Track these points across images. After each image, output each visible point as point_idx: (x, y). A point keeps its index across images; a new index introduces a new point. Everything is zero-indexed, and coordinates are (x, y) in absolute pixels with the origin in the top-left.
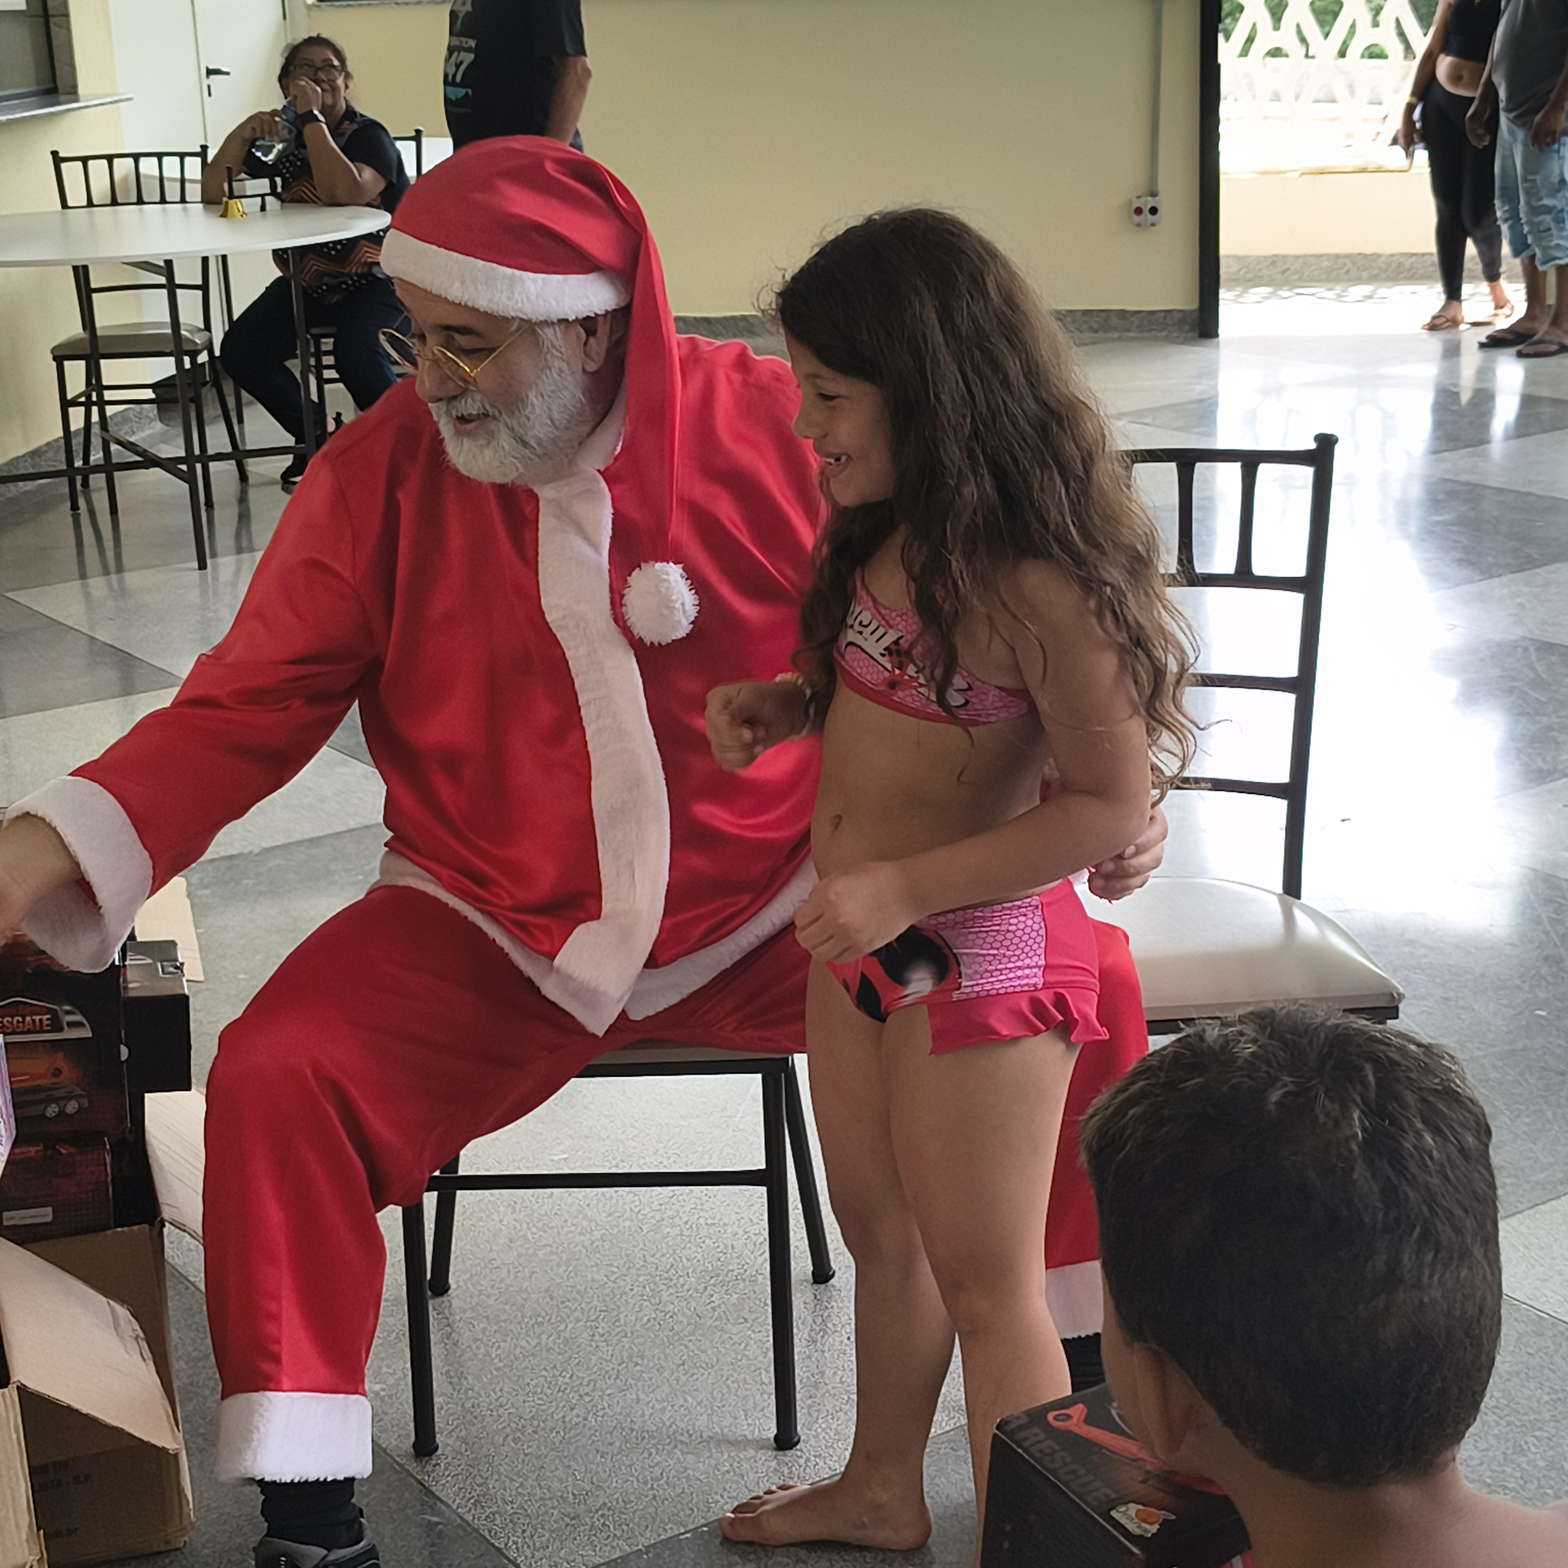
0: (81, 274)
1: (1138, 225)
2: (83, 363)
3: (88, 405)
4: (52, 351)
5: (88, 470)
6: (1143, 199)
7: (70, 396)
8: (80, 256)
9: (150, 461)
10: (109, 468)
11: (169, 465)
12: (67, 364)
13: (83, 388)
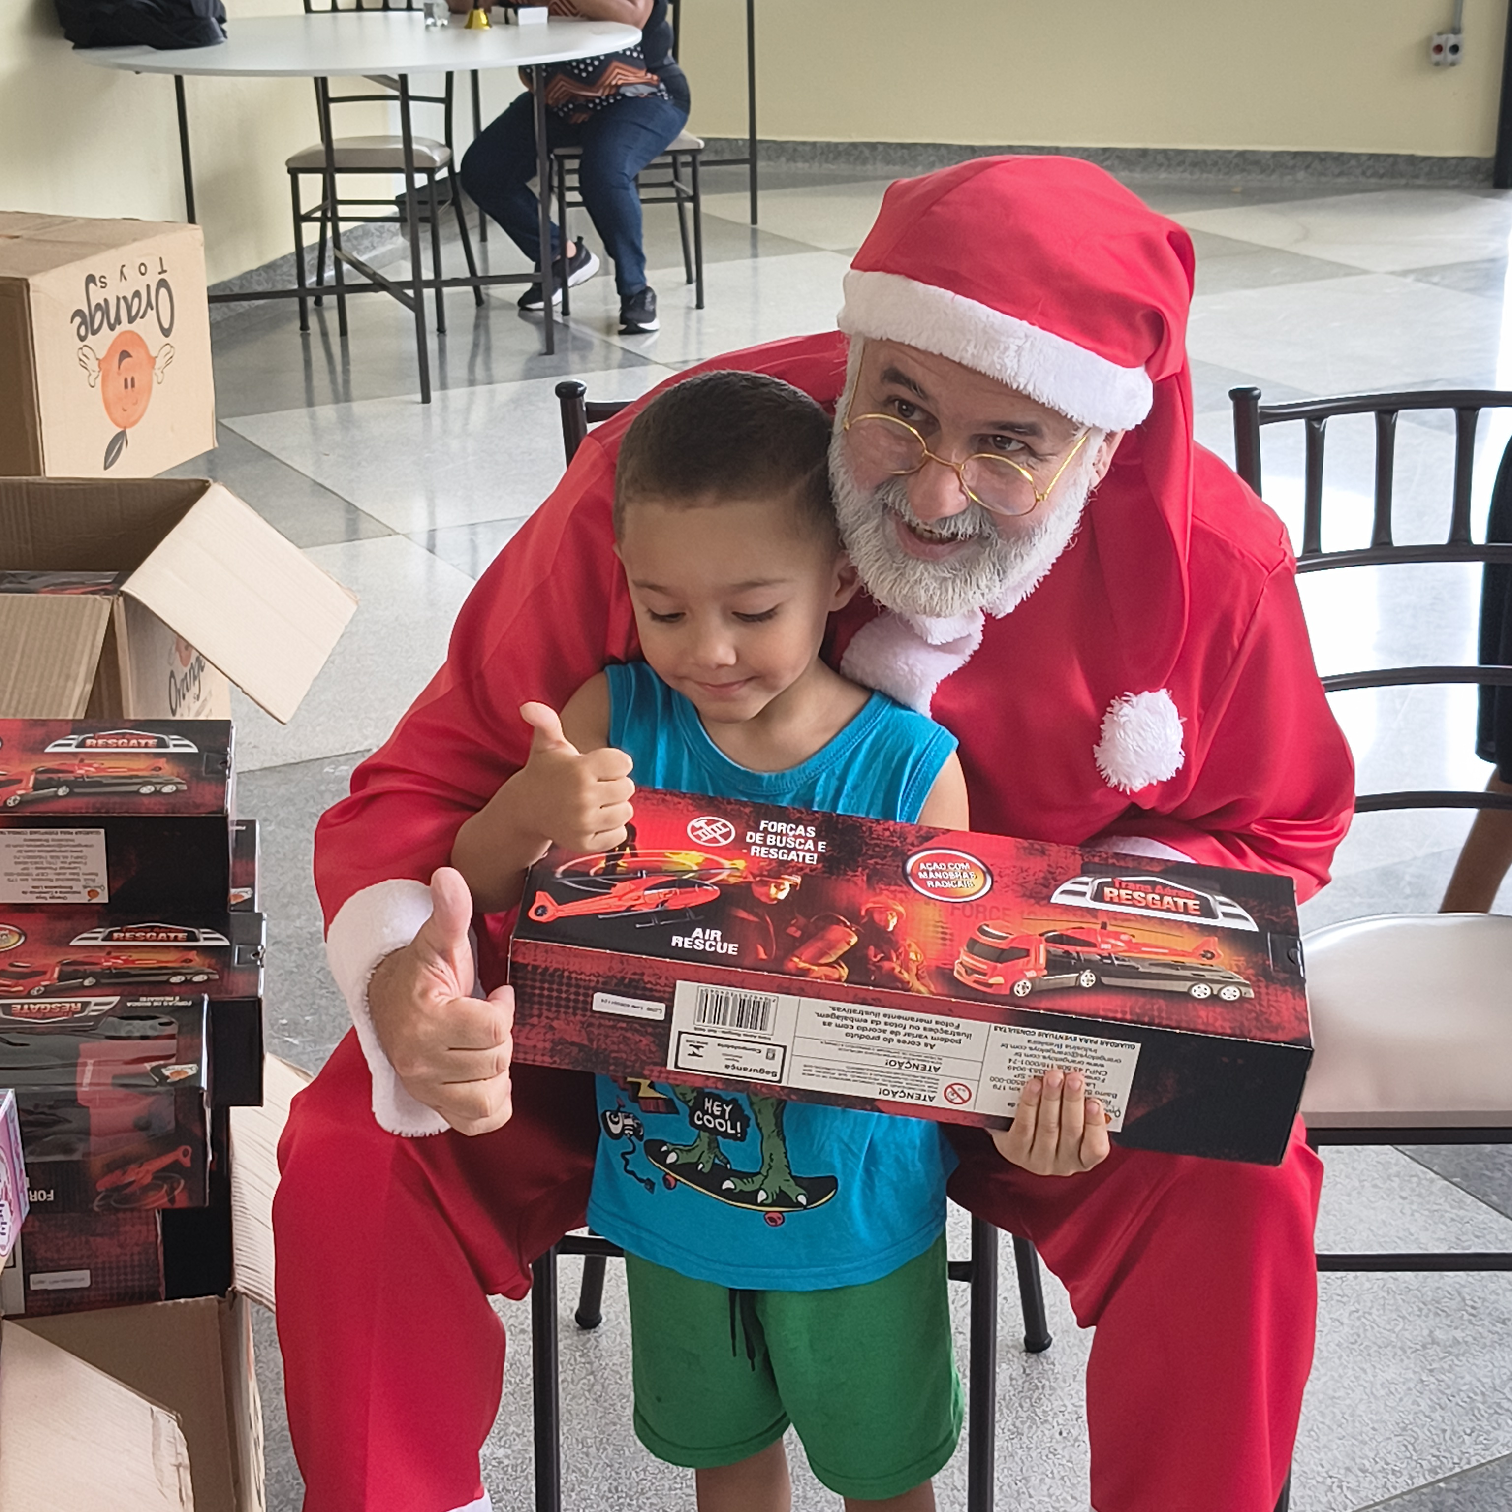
0: (321, 84)
1: (1437, 64)
2: (320, 177)
3: (323, 220)
4: (288, 163)
5: (320, 290)
6: (1444, 37)
7: (303, 211)
8: (321, 67)
9: (379, 284)
10: (341, 289)
11: (396, 289)
12: (302, 177)
13: (319, 201)
